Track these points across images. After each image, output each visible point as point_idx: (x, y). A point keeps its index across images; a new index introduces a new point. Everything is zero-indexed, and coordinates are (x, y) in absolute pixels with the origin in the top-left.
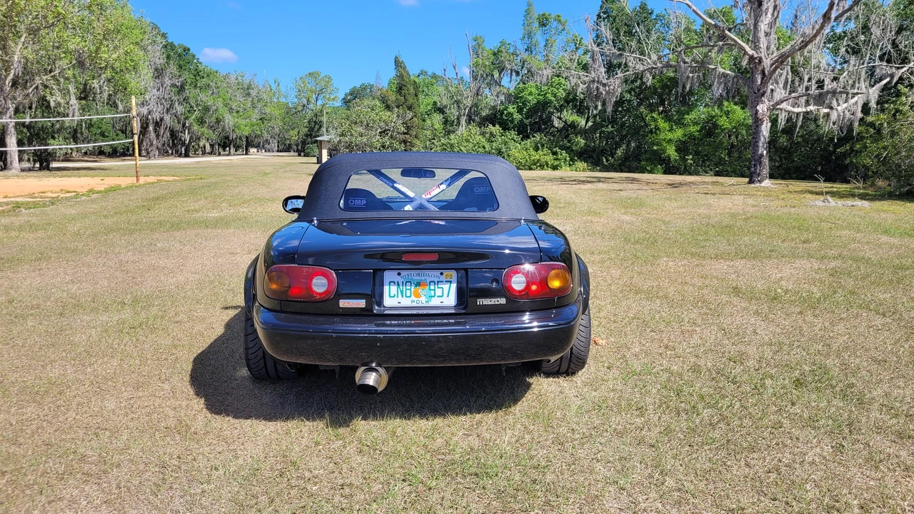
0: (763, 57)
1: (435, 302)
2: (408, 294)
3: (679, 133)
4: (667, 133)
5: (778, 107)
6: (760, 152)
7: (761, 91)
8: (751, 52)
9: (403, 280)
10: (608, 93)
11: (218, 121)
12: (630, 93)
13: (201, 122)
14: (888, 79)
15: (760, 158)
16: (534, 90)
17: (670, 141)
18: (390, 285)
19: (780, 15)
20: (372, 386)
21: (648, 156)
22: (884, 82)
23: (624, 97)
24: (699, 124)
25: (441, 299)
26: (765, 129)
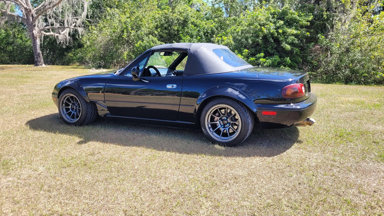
0: (31, 9)
5: (41, 32)
6: (38, 52)
7: (33, 24)
15: (39, 54)
26: (38, 42)
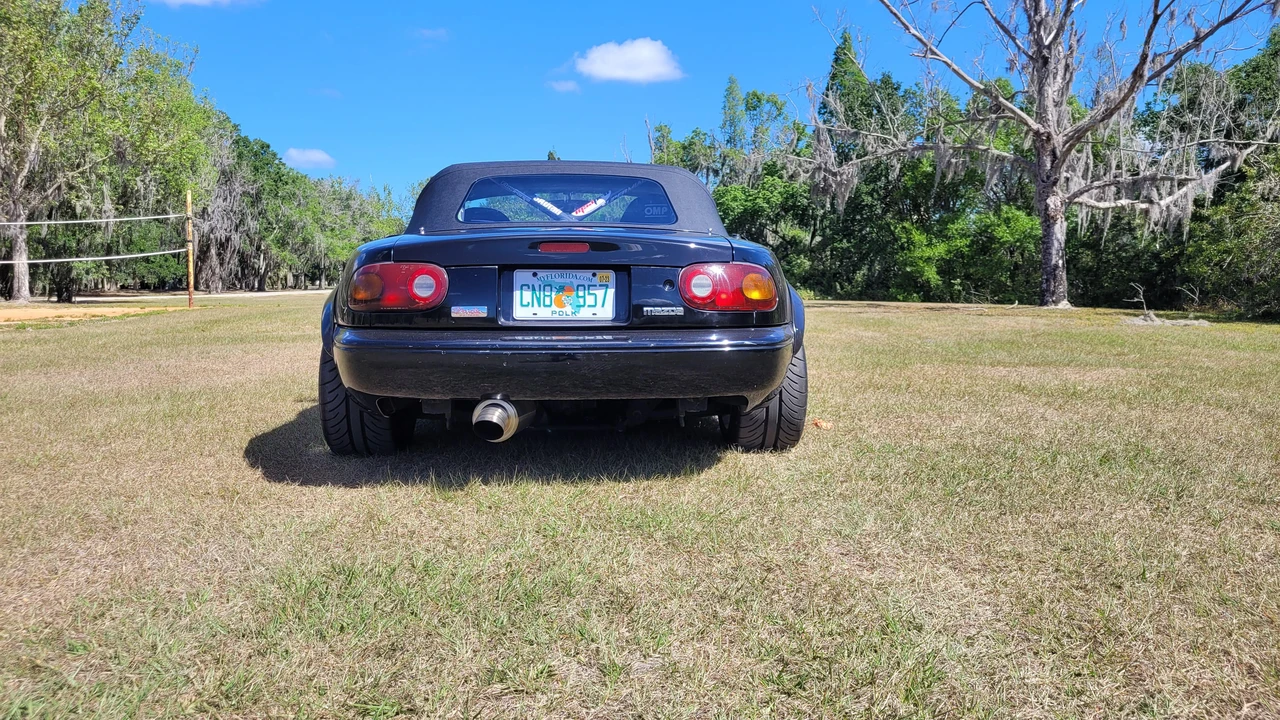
0: (1053, 133)
1: (585, 314)
2: (547, 302)
3: (940, 249)
4: (924, 248)
5: (1076, 200)
6: (1053, 262)
7: (1052, 179)
8: (1035, 126)
9: (540, 283)
10: (840, 184)
11: (305, 242)
12: (872, 196)
13: (282, 243)
14: (1228, 163)
15: (1055, 270)
16: (740, 195)
17: (928, 260)
18: (522, 289)
19: (1074, 77)
20: (495, 424)
21: (899, 280)
22: (1223, 167)
23: (863, 201)
24: (969, 236)
25: (593, 310)
26: (1060, 231)
